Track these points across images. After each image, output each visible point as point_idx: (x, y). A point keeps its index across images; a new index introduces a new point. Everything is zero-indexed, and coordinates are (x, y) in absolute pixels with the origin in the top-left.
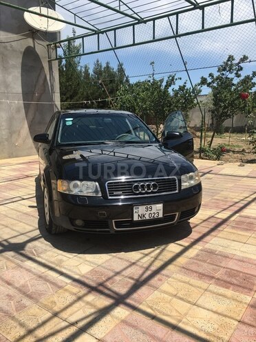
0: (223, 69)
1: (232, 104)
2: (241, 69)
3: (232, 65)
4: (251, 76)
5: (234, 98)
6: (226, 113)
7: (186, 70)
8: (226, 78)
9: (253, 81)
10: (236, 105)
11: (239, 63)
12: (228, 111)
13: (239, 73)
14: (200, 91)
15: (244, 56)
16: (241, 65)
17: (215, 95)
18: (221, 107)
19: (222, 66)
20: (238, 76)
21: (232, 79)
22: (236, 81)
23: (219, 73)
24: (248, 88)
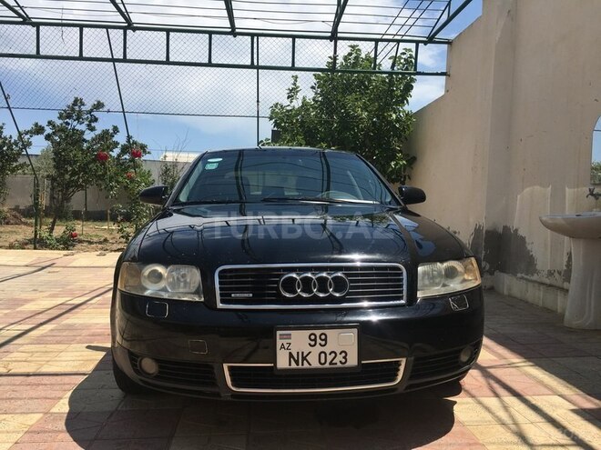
0: (66, 115)
1: (84, 168)
2: (96, 120)
3: (80, 111)
4: (111, 131)
5: (89, 159)
6: (77, 181)
7: (9, 108)
8: (74, 129)
9: (114, 139)
10: (90, 170)
11: (92, 111)
12: (79, 178)
13: (93, 124)
14: (29, 144)
15: (99, 102)
16: (95, 114)
17: (56, 153)
18: (67, 171)
19: (64, 111)
20: (92, 129)
21: (83, 133)
22: (89, 136)
23: (61, 121)
24: (108, 147)
